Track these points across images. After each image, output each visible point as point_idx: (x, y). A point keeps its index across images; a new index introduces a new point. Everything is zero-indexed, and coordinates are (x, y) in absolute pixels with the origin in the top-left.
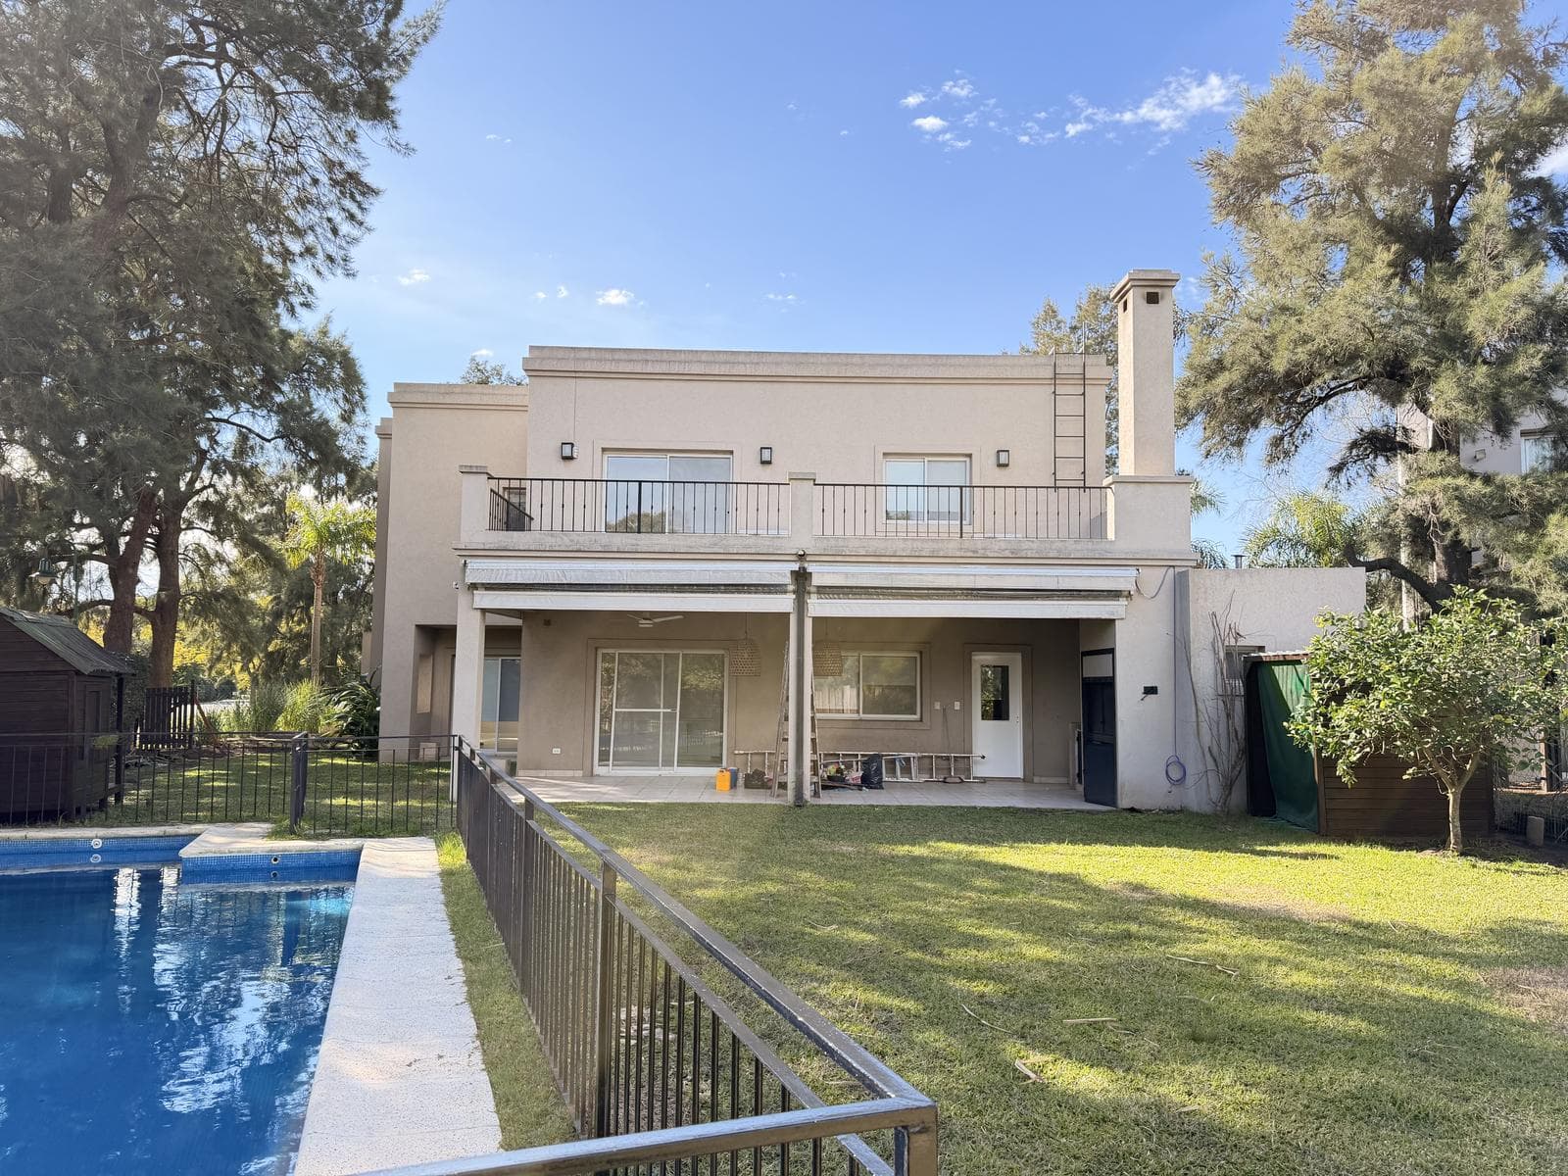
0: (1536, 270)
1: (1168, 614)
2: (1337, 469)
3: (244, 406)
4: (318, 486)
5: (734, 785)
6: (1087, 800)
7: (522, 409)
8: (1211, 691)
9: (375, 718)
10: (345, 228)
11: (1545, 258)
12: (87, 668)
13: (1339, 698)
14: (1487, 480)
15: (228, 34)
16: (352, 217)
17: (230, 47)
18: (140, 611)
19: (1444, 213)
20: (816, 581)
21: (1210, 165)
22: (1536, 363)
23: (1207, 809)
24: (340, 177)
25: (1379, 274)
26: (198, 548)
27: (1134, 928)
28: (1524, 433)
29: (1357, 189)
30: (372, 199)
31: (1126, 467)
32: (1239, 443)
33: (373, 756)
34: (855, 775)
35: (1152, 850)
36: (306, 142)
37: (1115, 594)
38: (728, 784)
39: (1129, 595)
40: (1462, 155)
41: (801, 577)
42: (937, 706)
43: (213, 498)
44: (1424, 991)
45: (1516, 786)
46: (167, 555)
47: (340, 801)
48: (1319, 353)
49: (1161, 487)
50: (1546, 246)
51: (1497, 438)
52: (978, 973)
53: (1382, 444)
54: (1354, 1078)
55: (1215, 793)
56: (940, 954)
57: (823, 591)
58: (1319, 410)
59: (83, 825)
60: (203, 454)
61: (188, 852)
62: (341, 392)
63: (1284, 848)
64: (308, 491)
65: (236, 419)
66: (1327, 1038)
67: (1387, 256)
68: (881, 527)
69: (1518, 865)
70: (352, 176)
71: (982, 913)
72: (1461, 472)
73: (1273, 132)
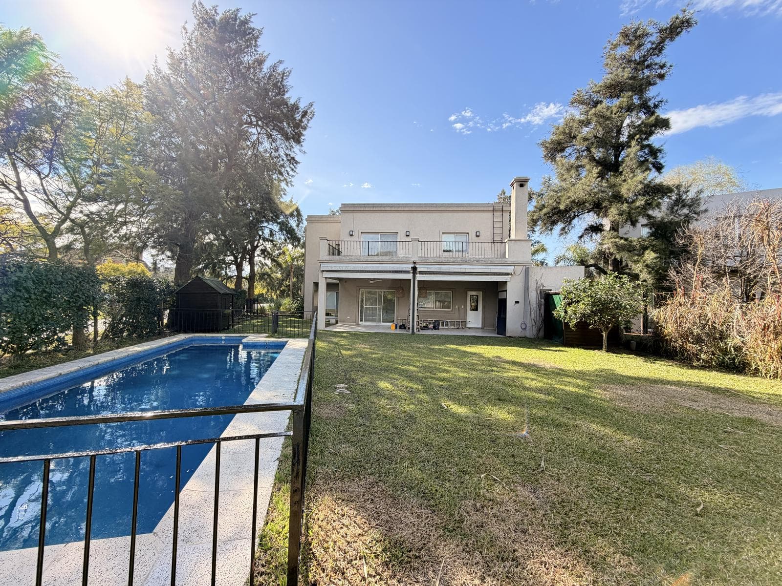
0: (646, 173)
1: (523, 280)
2: (581, 237)
3: (271, 223)
4: (293, 245)
5: (396, 328)
6: (498, 334)
7: (339, 222)
8: (535, 303)
9: (303, 308)
10: (291, 173)
11: (650, 170)
12: (222, 292)
13: (569, 304)
14: (626, 240)
15: (259, 118)
16: (293, 170)
17: (260, 123)
18: (244, 278)
19: (617, 156)
20: (419, 270)
21: (542, 144)
22: (643, 202)
23: (532, 337)
24: (289, 158)
25: (594, 176)
26: (260, 262)
27: (495, 369)
28: (642, 225)
29: (588, 149)
30: (298, 165)
31: (513, 237)
32: (551, 230)
33: (302, 317)
34: (431, 326)
35: (510, 348)
36: (280, 149)
37: (507, 274)
38: (394, 327)
39: (512, 274)
40: (623, 138)
41: (415, 269)
42: (457, 307)
43: (263, 248)
44: (576, 390)
45: (633, 332)
46: (252, 263)
47: (289, 329)
48: (573, 202)
49: (523, 242)
50: (651, 166)
51: (631, 227)
52: (443, 379)
53: (596, 229)
54: (542, 413)
55: (535, 332)
56: (435, 374)
57: (421, 273)
58: (576, 219)
59: (221, 333)
60: (260, 236)
61: (244, 340)
62: (296, 218)
63: (551, 348)
64: (290, 246)
65: (269, 226)
66: (540, 401)
67: (597, 171)
68: (441, 255)
69: (624, 355)
70: (293, 158)
71: (452, 363)
72: (618, 237)
73: (563, 133)
